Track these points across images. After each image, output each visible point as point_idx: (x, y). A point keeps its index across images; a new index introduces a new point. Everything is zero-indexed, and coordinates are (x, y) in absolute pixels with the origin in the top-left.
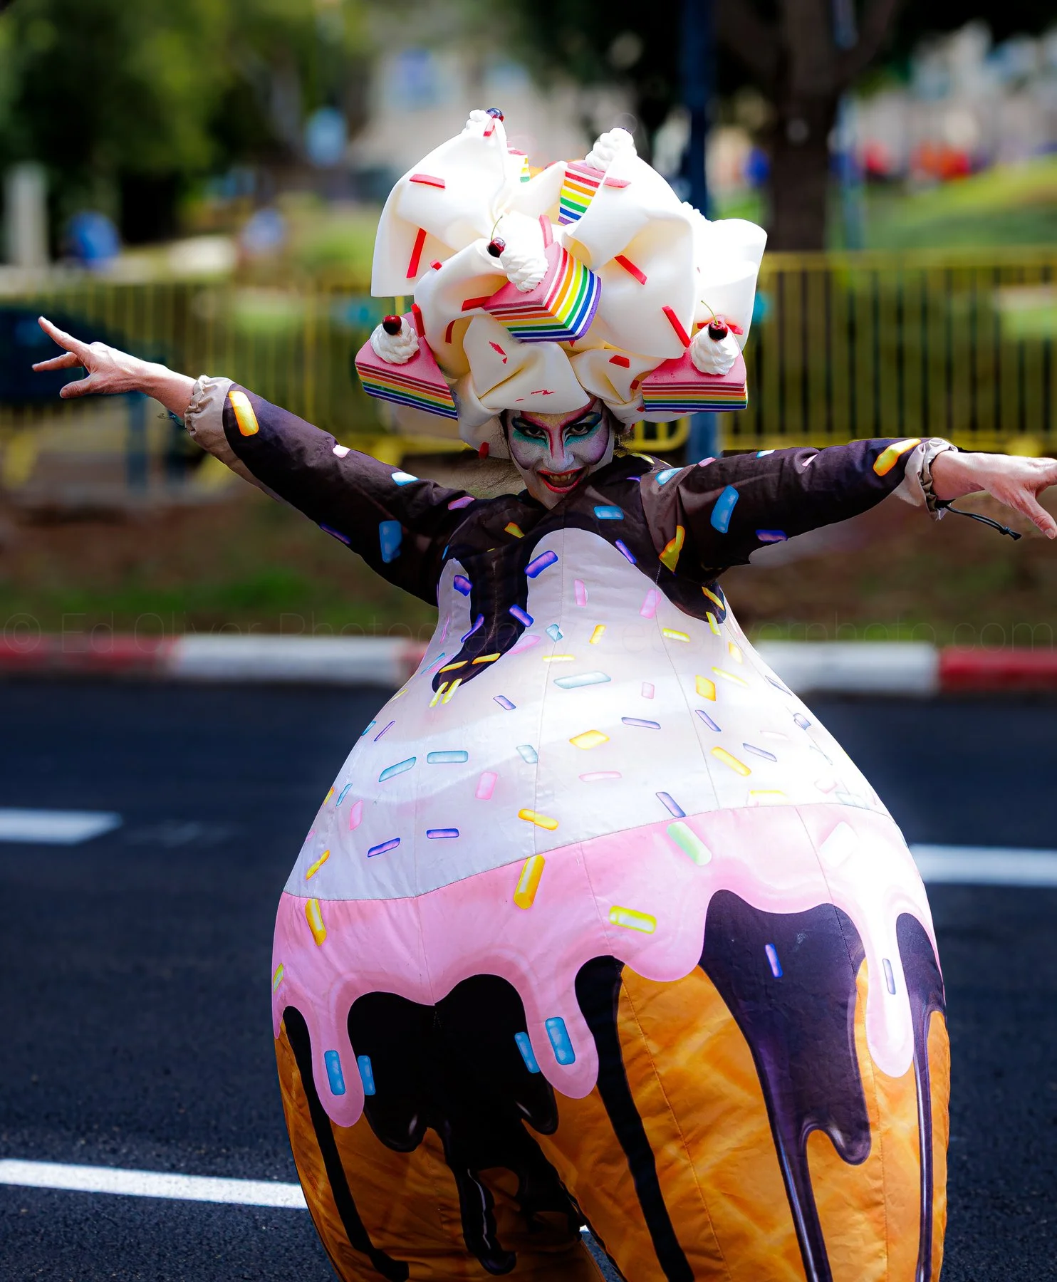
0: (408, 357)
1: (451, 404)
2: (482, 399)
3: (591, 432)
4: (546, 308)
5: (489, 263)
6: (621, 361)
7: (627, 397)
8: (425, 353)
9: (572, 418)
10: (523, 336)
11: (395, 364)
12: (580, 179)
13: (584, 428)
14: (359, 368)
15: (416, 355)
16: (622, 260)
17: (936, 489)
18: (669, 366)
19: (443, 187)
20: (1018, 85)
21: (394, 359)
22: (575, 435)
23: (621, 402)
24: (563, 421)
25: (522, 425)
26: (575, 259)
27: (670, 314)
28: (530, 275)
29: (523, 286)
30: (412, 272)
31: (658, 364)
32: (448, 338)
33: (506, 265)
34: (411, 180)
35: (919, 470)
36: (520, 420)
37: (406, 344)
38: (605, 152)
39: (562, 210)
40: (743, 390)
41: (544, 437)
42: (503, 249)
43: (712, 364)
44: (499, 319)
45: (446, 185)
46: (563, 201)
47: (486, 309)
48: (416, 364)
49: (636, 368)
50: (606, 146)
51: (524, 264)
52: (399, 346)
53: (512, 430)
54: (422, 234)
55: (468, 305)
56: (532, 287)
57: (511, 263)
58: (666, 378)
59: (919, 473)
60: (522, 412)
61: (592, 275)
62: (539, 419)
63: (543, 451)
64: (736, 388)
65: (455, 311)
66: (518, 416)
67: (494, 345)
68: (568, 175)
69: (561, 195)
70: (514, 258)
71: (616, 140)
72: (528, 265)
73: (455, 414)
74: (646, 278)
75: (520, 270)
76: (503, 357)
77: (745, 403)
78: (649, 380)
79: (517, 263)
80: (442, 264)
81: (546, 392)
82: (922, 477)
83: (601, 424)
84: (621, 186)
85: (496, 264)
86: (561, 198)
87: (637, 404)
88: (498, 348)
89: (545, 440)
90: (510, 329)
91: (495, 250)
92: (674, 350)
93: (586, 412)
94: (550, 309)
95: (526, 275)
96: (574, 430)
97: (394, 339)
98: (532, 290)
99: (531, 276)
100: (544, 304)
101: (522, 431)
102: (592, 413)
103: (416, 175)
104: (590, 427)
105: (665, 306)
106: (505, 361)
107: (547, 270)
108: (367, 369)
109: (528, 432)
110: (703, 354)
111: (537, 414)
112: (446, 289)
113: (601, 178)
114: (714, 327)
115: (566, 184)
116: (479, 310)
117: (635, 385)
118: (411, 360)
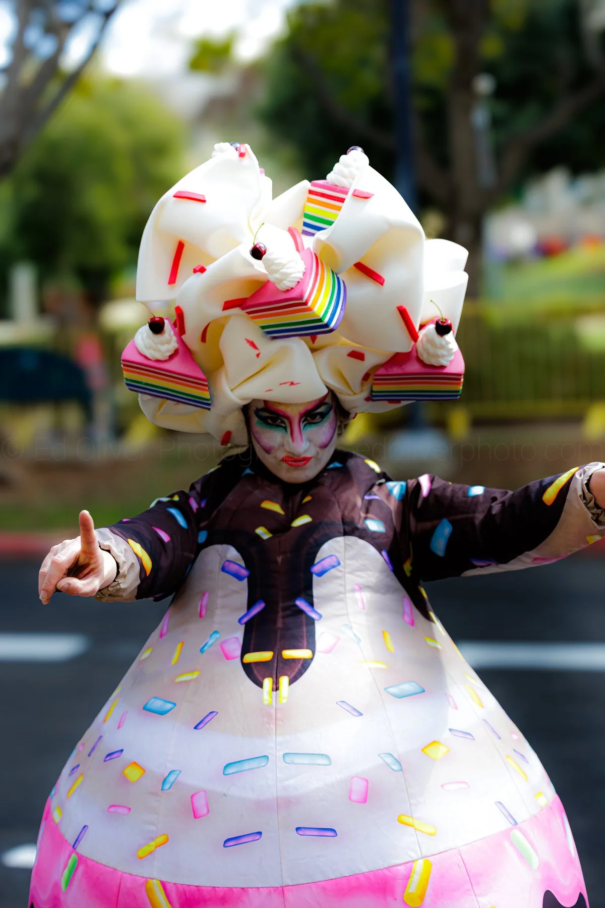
0: (169, 354)
1: (206, 395)
2: (234, 391)
3: (324, 420)
4: (306, 303)
5: (252, 266)
6: (357, 355)
7: (357, 387)
8: (184, 351)
9: (310, 407)
10: (275, 333)
11: (158, 361)
12: (323, 195)
13: (318, 417)
14: (124, 365)
15: (176, 352)
16: (360, 267)
17: (599, 503)
18: (399, 359)
19: (204, 201)
20: (587, 203)
21: (159, 356)
22: (310, 423)
23: (350, 393)
24: (302, 409)
25: (265, 414)
26: (324, 263)
27: (403, 312)
28: (291, 274)
29: (284, 285)
30: (173, 279)
31: (388, 358)
32: (203, 339)
33: (267, 267)
34: (175, 196)
35: (580, 493)
36: (263, 410)
37: (168, 342)
38: (346, 171)
39: (305, 224)
40: (460, 379)
41: (283, 425)
42: (265, 253)
43: (437, 356)
44: (253, 318)
45: (206, 199)
46: (307, 216)
47: (243, 309)
48: (176, 360)
49: (371, 360)
50: (347, 166)
51: (285, 265)
52: (162, 344)
53: (255, 420)
54: (181, 246)
55: (228, 305)
56: (293, 285)
57: (273, 264)
58: (396, 370)
59: (580, 496)
60: (266, 402)
61: (338, 278)
62: (282, 408)
63: (283, 437)
64: (455, 377)
65: (216, 311)
66: (261, 406)
67: (248, 341)
68: (311, 192)
69: (304, 211)
70: (276, 259)
71: (355, 160)
72: (288, 266)
73: (209, 405)
74: (384, 280)
75: (281, 271)
76: (257, 352)
77: (458, 391)
78: (382, 371)
79: (279, 264)
80: (206, 268)
81: (292, 383)
82: (584, 498)
83: (332, 414)
84: (366, 198)
85: (259, 266)
86: (305, 214)
87: (365, 394)
88: (252, 344)
89: (285, 428)
90: (263, 328)
91: (257, 253)
92: (403, 345)
93: (321, 402)
94: (309, 304)
95: (287, 275)
96: (309, 418)
97: (158, 338)
98: (292, 288)
99: (291, 276)
100: (304, 301)
101: (264, 420)
102: (326, 404)
103: (179, 192)
104: (323, 415)
105: (399, 305)
106: (258, 355)
107: (304, 271)
108: (132, 365)
109: (269, 421)
110: (429, 347)
111: (279, 404)
112: (210, 290)
113: (346, 193)
114: (440, 323)
115: (309, 200)
116: (236, 311)
117: (366, 377)
118: (171, 357)
